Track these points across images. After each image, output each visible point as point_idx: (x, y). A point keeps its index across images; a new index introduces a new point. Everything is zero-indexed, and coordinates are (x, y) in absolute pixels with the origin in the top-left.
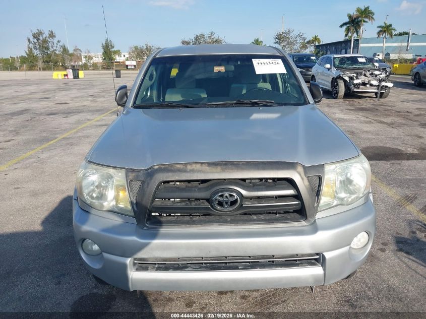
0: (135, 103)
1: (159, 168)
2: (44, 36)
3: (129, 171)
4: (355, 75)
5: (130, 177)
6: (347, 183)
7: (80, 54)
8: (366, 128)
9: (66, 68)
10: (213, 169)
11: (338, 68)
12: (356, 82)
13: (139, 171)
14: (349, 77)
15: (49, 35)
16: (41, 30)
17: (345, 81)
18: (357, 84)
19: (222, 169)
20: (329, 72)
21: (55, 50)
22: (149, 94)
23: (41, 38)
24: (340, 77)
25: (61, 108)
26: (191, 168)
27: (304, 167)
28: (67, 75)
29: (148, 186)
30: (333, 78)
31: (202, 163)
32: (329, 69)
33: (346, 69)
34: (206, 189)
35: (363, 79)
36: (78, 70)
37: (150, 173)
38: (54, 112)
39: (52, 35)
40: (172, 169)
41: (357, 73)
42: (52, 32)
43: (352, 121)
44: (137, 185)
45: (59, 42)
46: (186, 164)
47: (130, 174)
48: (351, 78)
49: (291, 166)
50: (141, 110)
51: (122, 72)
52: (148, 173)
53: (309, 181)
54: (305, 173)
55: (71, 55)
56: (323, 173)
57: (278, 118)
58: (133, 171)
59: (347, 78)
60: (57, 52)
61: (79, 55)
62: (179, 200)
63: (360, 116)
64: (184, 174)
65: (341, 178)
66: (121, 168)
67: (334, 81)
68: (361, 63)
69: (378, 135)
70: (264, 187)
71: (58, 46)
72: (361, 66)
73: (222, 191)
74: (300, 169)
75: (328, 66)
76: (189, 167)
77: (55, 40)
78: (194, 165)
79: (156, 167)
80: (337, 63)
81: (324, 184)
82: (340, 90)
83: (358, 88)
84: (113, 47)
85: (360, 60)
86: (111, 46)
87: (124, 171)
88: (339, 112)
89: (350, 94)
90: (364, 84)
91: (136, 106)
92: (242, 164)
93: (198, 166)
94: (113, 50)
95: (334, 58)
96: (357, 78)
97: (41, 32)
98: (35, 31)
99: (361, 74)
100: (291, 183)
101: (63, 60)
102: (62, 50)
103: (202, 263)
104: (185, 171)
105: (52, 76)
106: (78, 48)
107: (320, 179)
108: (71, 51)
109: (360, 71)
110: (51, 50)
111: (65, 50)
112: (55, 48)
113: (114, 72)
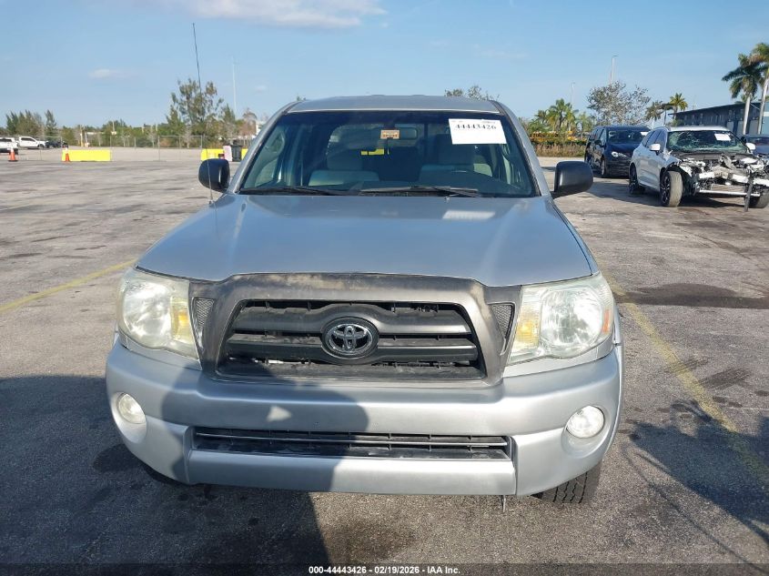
1: (242, 279)
2: (199, 91)
3: (194, 283)
4: (704, 164)
5: (195, 293)
6: (569, 327)
7: (254, 123)
8: (691, 254)
10: (331, 284)
11: (675, 151)
12: (702, 176)
13: (210, 283)
14: (692, 167)
15: (207, 89)
16: (194, 82)
17: (684, 174)
18: (705, 180)
19: (345, 285)
20: (658, 158)
21: (214, 114)
23: (194, 95)
24: (674, 168)
26: (295, 282)
27: (486, 289)
29: (220, 308)
30: (663, 169)
31: (313, 275)
32: (657, 153)
33: (689, 153)
34: (318, 318)
35: (717, 172)
36: (241, 146)
37: (228, 287)
38: (179, 209)
39: (211, 90)
40: (263, 281)
41: (707, 162)
42: (212, 85)
43: (672, 242)
44: (205, 307)
45: (220, 101)
46: (286, 275)
47: (195, 287)
48: (696, 170)
49: (463, 284)
52: (224, 286)
53: (492, 311)
54: (486, 298)
55: (240, 123)
56: (519, 299)
58: (201, 283)
59: (688, 170)
60: (217, 118)
61: (251, 123)
63: (694, 236)
64: (280, 290)
65: (561, 316)
66: (183, 278)
67: (665, 174)
68: (720, 142)
69: (708, 266)
70: (414, 318)
71: (219, 109)
72: (720, 149)
73: (342, 322)
74: (477, 291)
75: (657, 147)
76: (291, 280)
77: (215, 99)
78: (299, 277)
79: (238, 278)
80: (674, 142)
81: (518, 320)
82: (673, 189)
83: (708, 188)
85: (719, 137)
87: (186, 283)
88: (657, 227)
89: (693, 198)
90: (720, 180)
92: (381, 278)
93: (306, 280)
95: (670, 133)
96: (707, 169)
97: (194, 85)
98: (185, 82)
99: (715, 162)
100: (460, 313)
101: (224, 132)
102: (224, 114)
104: (283, 286)
105: (200, 156)
106: (251, 111)
107: (513, 308)
108: (238, 117)
109: (715, 157)
110: (207, 114)
111: (229, 114)
112: (212, 111)
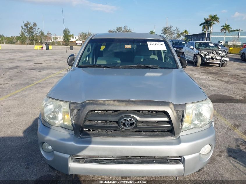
0: (78, 64)
1: (89, 102)
2: (31, 25)
3: (71, 103)
4: (207, 53)
5: (72, 107)
6: (199, 115)
7: (51, 36)
8: (213, 83)
9: (42, 44)
10: (121, 104)
11: (198, 49)
12: (207, 57)
13: (77, 103)
14: (204, 54)
15: (34, 25)
16: (29, 22)
17: (201, 56)
18: (208, 58)
19: (126, 104)
20: (192, 51)
21: (37, 33)
22: (87, 60)
23: (29, 26)
24: (199, 54)
25: (37, 66)
26: (108, 103)
27: (174, 105)
28: (42, 48)
29: (82, 113)
30: (195, 54)
31: (114, 101)
32: (192, 49)
33: (203, 50)
34: (116, 116)
35: (212, 56)
36: (49, 45)
37: (84, 105)
38: (33, 68)
39: (35, 25)
40: (97, 103)
41: (208, 52)
42: (35, 23)
43: (204, 79)
44: (75, 112)
45: (39, 29)
46: (105, 101)
47: (72, 105)
48: (205, 55)
49: (166, 104)
50: (82, 68)
51: (74, 47)
52: (82, 105)
53: (177, 113)
54: (175, 108)
55: (46, 36)
56: (185, 108)
57: (161, 76)
58: (74, 103)
59: (203, 55)
60: (38, 35)
61: (50, 37)
62: (100, 121)
63: (210, 77)
64: (103, 106)
65: (196, 112)
66: (67, 101)
67: (195, 56)
68: (211, 46)
69: (220, 88)
70: (150, 116)
71: (38, 31)
72: (211, 48)
73: (125, 117)
74: (172, 106)
75: (192, 47)
76: (107, 102)
77: (37, 28)
78: (109, 101)
79: (87, 102)
80: (197, 46)
81: (185, 115)
82: (198, 61)
83: (209, 61)
84: (70, 33)
85: (210, 45)
86: (68, 32)
87: (68, 103)
88: (197, 74)
89: (204, 64)
90: (212, 58)
91: (79, 66)
92: (138, 102)
93: (112, 102)
94: (69, 34)
95: (196, 43)
96: (208, 55)
97: (29, 23)
98: (26, 22)
99: (211, 52)
100: (166, 114)
101: (41, 40)
102: (40, 33)
103: (112, 160)
104: (104, 105)
105: (34, 48)
106: (50, 33)
107: (183, 112)
108: (45, 34)
109: (210, 51)
110: (34, 33)
111: (42, 34)
112: (36, 32)
113: (69, 47)
